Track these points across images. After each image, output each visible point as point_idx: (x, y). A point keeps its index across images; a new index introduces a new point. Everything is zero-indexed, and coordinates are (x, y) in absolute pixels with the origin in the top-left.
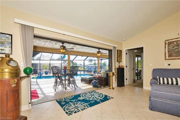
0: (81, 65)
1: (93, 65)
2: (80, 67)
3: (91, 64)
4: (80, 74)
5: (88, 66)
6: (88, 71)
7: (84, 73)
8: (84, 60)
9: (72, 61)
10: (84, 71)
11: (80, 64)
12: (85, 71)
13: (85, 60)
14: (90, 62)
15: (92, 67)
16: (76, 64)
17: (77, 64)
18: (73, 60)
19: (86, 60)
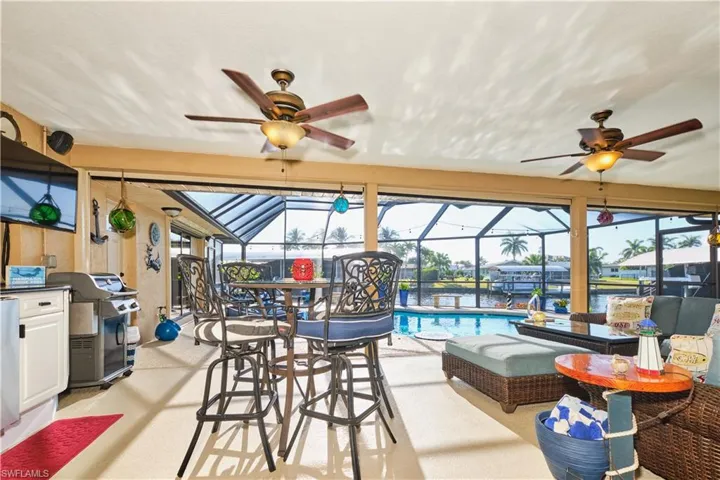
0: (468, 265)
1: (527, 264)
2: (462, 274)
3: (514, 263)
4: (457, 306)
5: (502, 268)
6: (498, 294)
7: (478, 306)
8: (477, 238)
9: (416, 243)
10: (478, 292)
11: (462, 262)
12: (486, 292)
13: (482, 235)
14: (511, 254)
15: (519, 273)
16: (443, 264)
17: (447, 263)
18: (419, 240)
19: (489, 233)
